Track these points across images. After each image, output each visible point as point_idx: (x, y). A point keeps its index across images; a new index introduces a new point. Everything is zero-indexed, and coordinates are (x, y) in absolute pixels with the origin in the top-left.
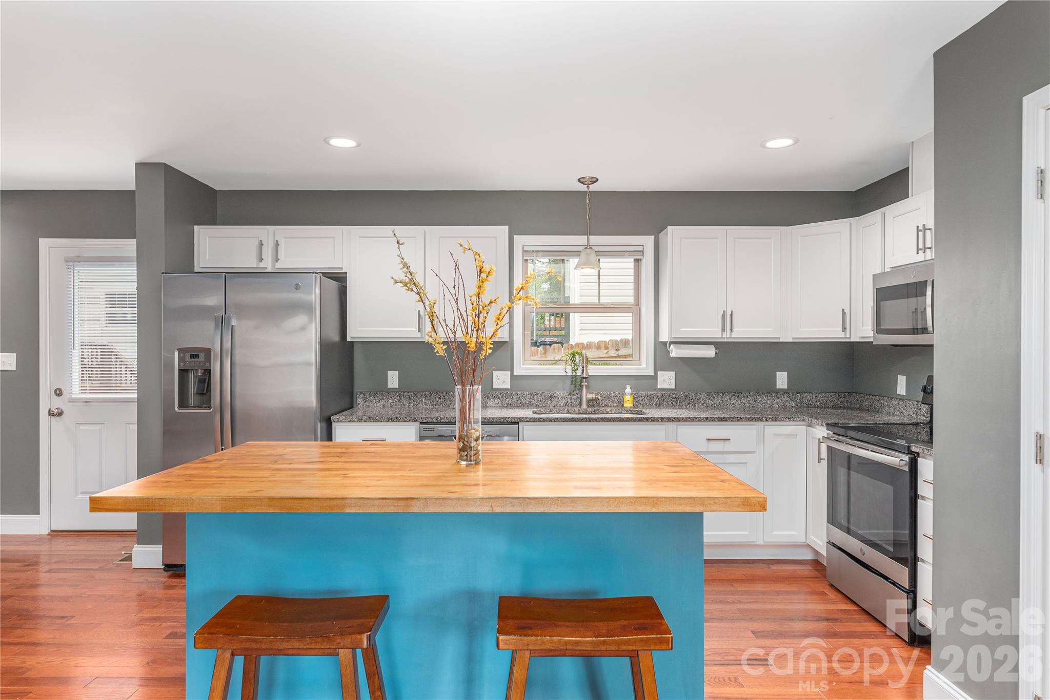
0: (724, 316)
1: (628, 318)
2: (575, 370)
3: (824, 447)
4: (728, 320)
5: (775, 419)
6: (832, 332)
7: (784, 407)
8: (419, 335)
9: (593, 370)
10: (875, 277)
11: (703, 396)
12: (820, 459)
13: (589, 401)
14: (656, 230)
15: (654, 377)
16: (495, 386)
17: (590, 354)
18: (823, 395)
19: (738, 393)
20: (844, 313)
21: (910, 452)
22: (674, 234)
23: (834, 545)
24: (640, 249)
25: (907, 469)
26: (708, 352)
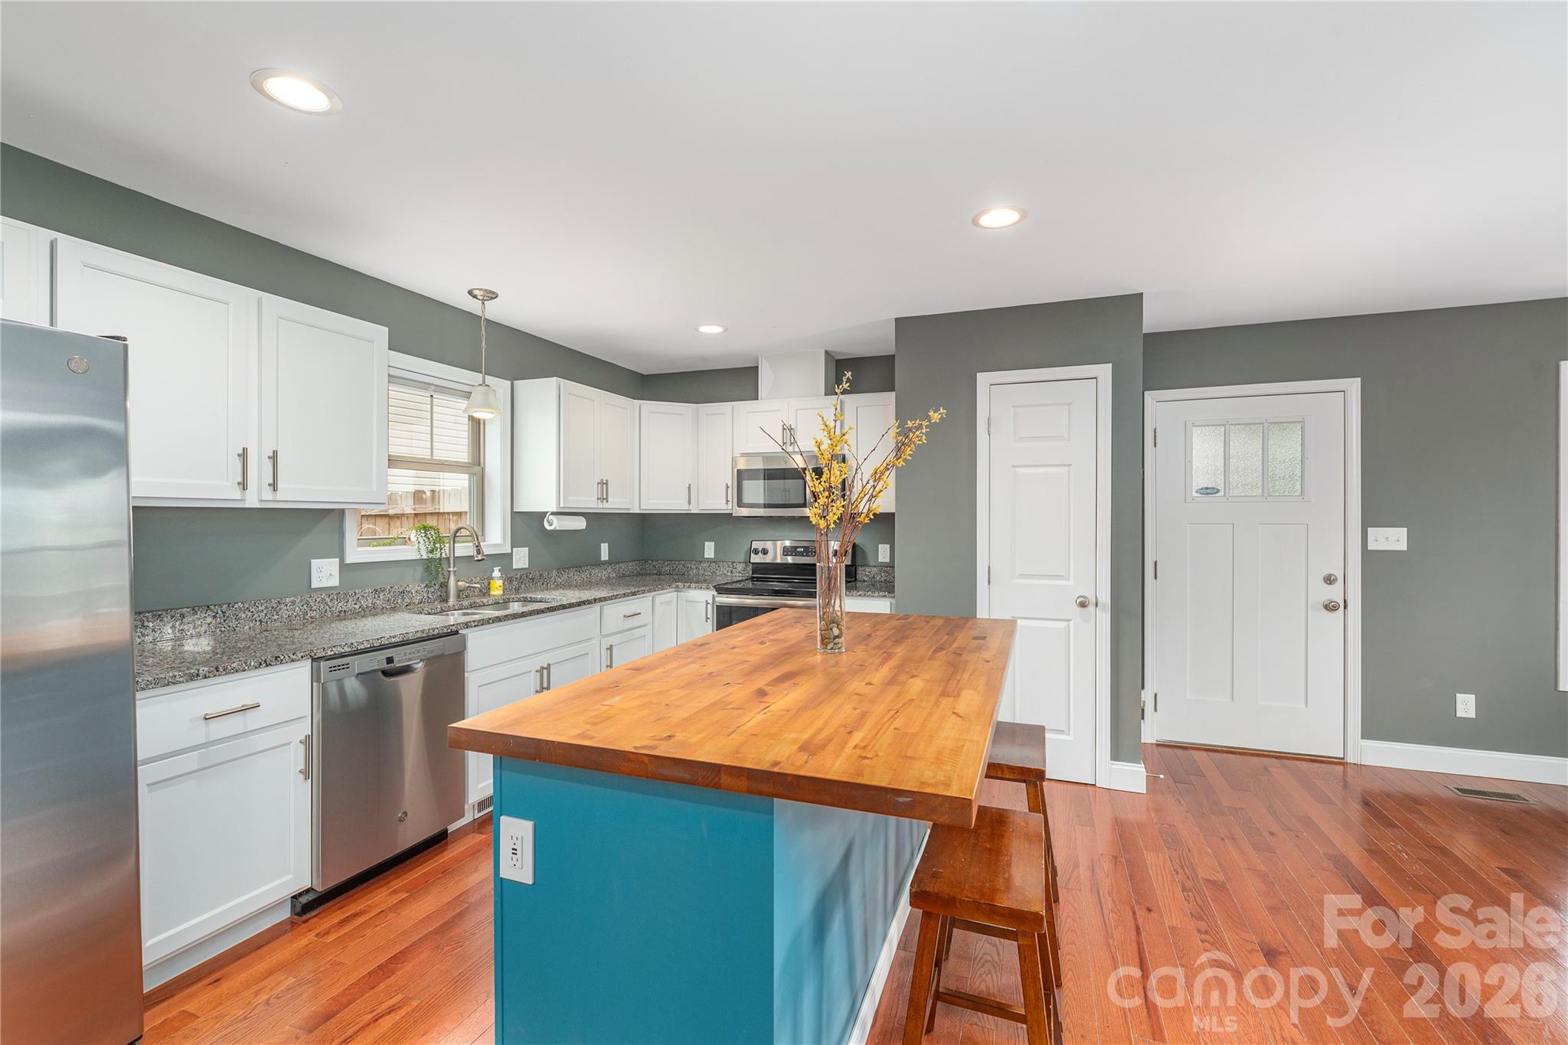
0: (600, 484)
3: (711, 608)
4: (603, 489)
6: (676, 504)
10: (737, 458)
12: (707, 619)
15: (512, 554)
16: (315, 584)
18: (631, 564)
20: (690, 488)
26: (580, 524)
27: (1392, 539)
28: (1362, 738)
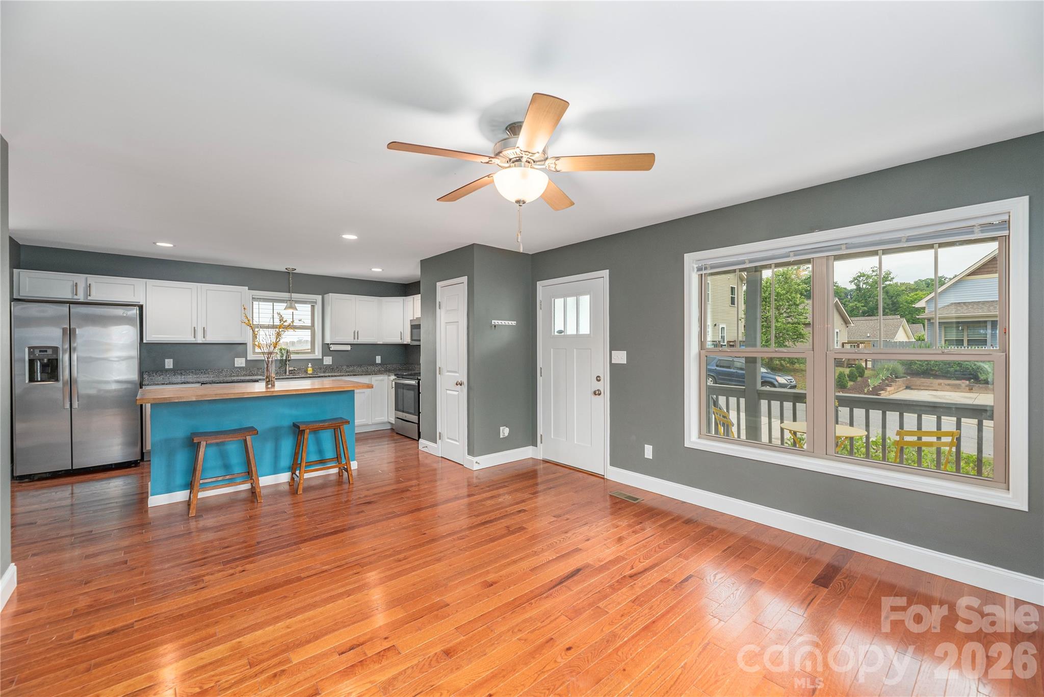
0: (354, 333)
1: (308, 332)
2: (282, 357)
3: (394, 383)
4: (356, 334)
5: (376, 374)
6: (396, 340)
7: (379, 371)
8: (194, 339)
9: (293, 357)
10: (411, 320)
11: (345, 367)
12: (392, 388)
13: (290, 371)
14: (323, 293)
15: (322, 359)
16: (236, 366)
17: (291, 349)
18: (394, 365)
19: (360, 366)
20: (401, 333)
21: (418, 379)
22: (332, 297)
23: (398, 418)
24: (315, 301)
25: (417, 385)
26: (348, 348)
27: (621, 357)
28: (611, 465)
